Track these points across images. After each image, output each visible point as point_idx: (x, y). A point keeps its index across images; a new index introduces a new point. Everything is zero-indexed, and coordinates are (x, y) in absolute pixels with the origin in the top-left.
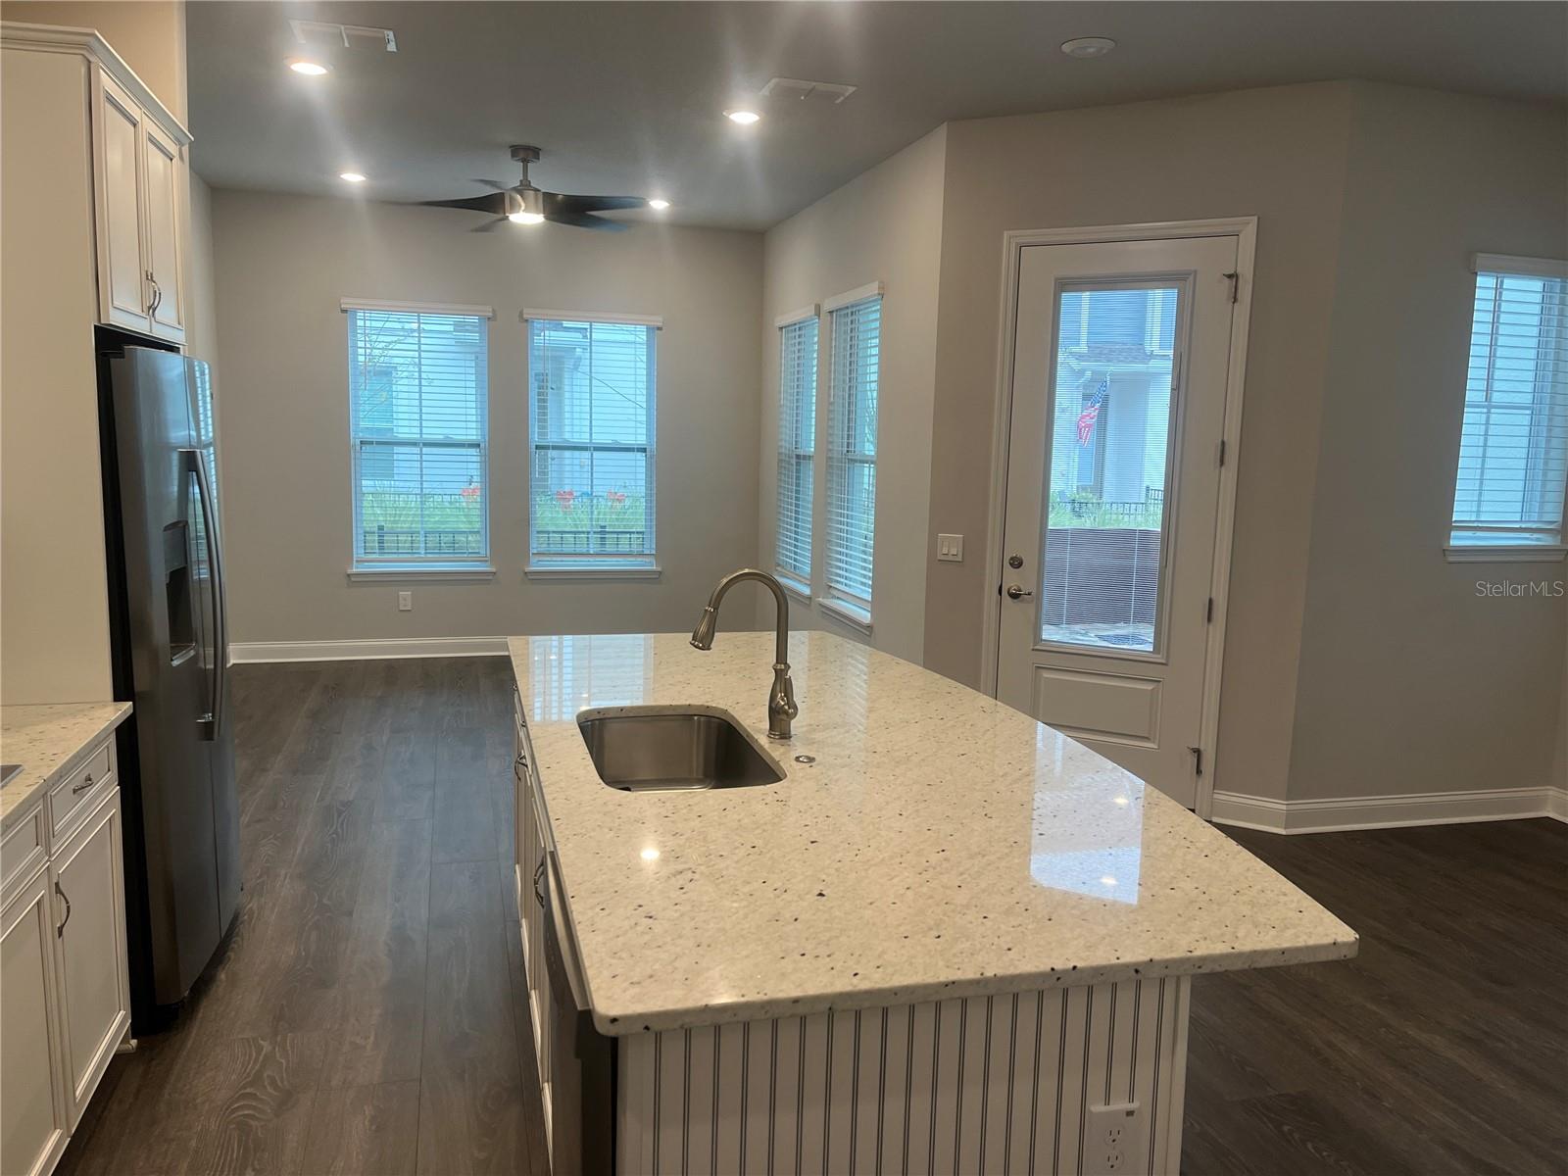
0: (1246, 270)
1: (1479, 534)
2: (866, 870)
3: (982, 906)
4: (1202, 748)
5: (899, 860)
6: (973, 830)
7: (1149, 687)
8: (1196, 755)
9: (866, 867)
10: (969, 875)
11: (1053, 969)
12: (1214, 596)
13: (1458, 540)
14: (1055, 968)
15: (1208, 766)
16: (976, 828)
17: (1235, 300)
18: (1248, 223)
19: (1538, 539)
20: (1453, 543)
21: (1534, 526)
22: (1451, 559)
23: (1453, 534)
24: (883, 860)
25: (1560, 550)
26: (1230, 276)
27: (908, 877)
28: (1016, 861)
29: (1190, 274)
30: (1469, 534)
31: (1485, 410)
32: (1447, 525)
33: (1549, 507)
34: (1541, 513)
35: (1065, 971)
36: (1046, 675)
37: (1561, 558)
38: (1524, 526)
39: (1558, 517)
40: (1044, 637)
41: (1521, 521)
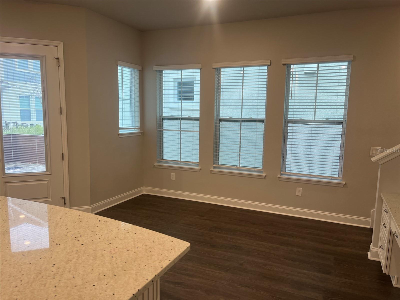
0: (61, 57)
1: (125, 130)
2: (31, 286)
3: (89, 281)
4: (65, 197)
5: (40, 276)
6: (57, 252)
7: (46, 182)
8: (64, 199)
9: (30, 285)
10: (73, 270)
11: (133, 294)
12: (63, 152)
13: (121, 132)
14: (134, 293)
15: (67, 201)
16: (58, 251)
17: (59, 66)
18: (60, 43)
19: (135, 131)
20: (120, 133)
21: (134, 127)
22: (120, 137)
23: (120, 130)
24: (34, 278)
25: (141, 133)
26: (57, 58)
27: (51, 282)
28: (84, 258)
29: (44, 56)
30: (123, 130)
31: (121, 100)
32: (118, 128)
33: (137, 123)
34: (135, 124)
35: (137, 293)
36: (9, 185)
37: (140, 134)
38: (132, 128)
39: (139, 125)
40: (6, 172)
41: (131, 126)
